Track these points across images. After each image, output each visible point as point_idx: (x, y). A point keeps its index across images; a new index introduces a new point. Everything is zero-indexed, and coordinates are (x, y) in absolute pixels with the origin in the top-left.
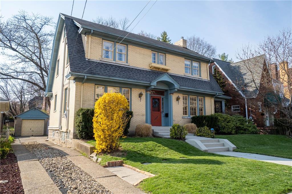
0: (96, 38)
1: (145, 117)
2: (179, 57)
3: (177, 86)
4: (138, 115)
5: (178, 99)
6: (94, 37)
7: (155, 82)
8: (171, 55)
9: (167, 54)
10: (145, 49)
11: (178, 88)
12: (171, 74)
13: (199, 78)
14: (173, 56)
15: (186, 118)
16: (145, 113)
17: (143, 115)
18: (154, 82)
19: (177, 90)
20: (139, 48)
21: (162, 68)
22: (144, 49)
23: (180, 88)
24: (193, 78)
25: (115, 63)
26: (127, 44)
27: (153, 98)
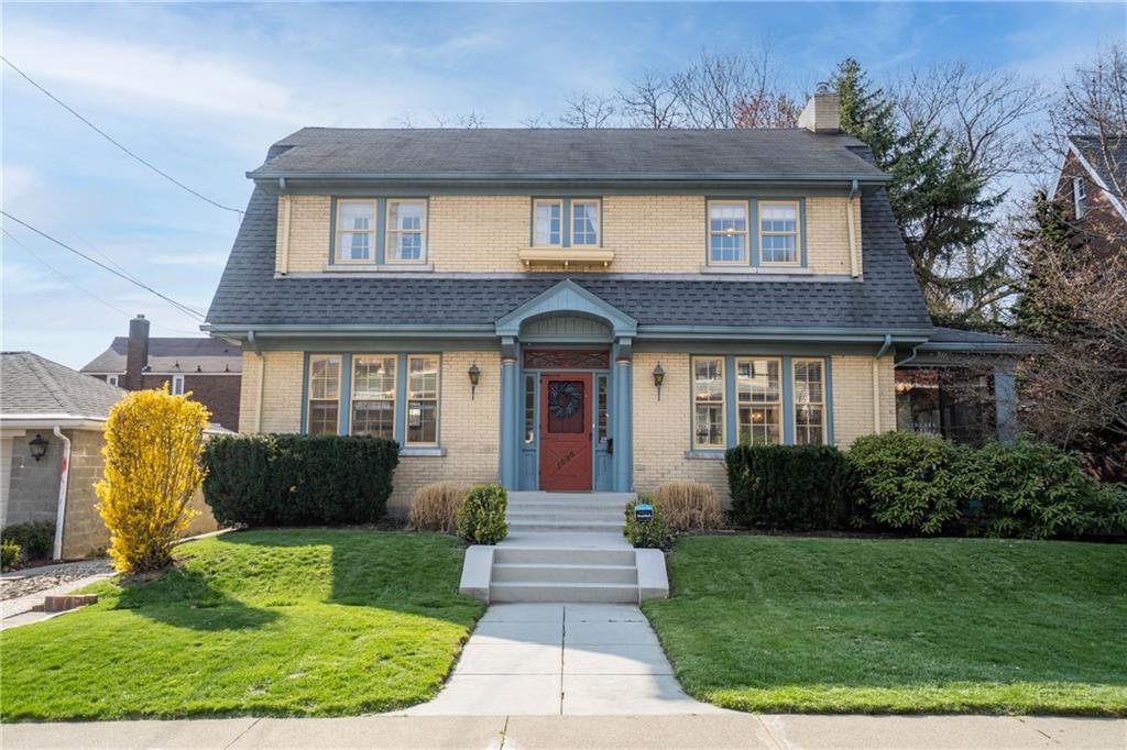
0: (311, 198)
1: (496, 456)
2: (672, 198)
3: (623, 327)
4: (467, 448)
5: (659, 378)
6: (306, 198)
7: (512, 323)
8: (630, 199)
9: (608, 196)
10: (504, 198)
11: (634, 334)
12: (626, 278)
13: (790, 275)
14: (641, 198)
15: (707, 455)
16: (497, 442)
17: (488, 450)
18: (509, 321)
19: (629, 342)
20: (474, 198)
21: (569, 262)
22: (498, 198)
23: (638, 332)
24: (752, 279)
25: (378, 272)
26: (426, 194)
27: (550, 382)
